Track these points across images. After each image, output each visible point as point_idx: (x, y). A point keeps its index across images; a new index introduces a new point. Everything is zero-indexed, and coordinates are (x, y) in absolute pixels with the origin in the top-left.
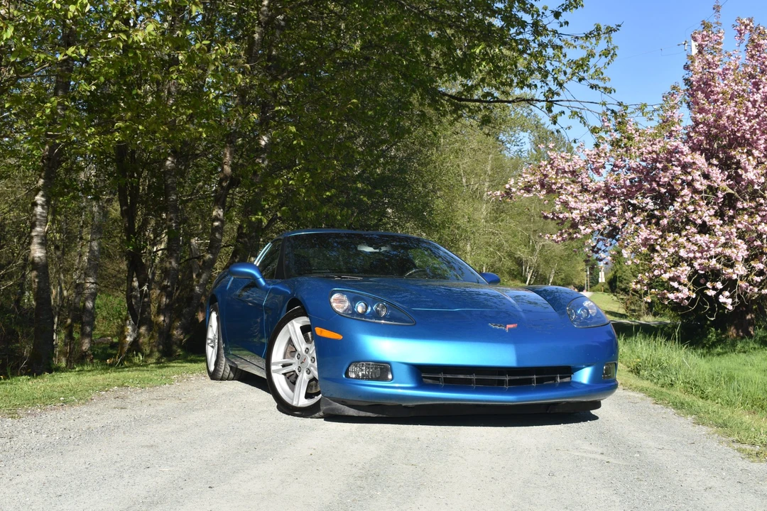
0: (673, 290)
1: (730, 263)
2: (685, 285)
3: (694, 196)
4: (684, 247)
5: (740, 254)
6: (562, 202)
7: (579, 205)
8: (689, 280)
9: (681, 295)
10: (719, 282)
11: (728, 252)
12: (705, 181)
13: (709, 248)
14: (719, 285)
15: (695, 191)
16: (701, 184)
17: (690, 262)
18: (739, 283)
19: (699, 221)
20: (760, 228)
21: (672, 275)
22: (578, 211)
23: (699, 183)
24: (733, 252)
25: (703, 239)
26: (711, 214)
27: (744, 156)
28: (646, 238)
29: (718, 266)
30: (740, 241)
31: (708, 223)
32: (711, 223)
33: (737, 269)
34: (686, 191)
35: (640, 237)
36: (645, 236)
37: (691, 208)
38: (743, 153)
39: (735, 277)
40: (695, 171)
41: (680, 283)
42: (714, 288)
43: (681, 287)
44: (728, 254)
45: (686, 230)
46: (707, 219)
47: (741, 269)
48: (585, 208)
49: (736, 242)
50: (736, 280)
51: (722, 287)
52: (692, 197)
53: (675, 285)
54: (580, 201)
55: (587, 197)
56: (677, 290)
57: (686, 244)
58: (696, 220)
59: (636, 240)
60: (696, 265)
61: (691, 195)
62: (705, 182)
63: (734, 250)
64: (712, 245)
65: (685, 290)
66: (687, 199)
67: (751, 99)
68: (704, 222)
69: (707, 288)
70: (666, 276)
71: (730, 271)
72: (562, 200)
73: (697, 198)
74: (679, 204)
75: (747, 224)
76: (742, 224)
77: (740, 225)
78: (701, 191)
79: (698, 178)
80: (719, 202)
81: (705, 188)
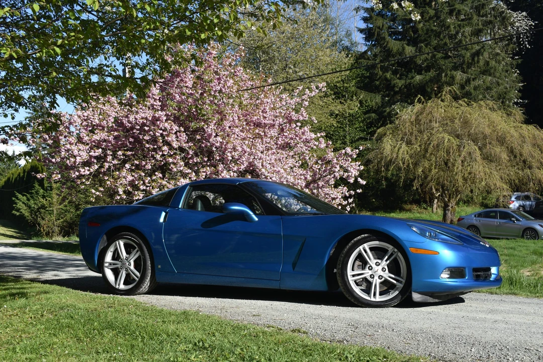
3: (170, 151)
6: (66, 150)
16: (175, 145)
19: (175, 170)
28: (133, 180)
31: (184, 171)
32: (187, 171)
34: (166, 148)
35: (127, 179)
40: (172, 135)
45: (155, 175)
46: (181, 168)
48: (85, 156)
52: (169, 152)
55: (84, 147)
58: (173, 168)
59: (125, 182)
66: (166, 153)
68: (179, 171)
72: (66, 149)
73: (172, 153)
74: (159, 156)
75: (211, 173)
76: (206, 173)
77: (204, 174)
78: (176, 149)
79: (174, 139)
80: (189, 157)
81: (178, 146)
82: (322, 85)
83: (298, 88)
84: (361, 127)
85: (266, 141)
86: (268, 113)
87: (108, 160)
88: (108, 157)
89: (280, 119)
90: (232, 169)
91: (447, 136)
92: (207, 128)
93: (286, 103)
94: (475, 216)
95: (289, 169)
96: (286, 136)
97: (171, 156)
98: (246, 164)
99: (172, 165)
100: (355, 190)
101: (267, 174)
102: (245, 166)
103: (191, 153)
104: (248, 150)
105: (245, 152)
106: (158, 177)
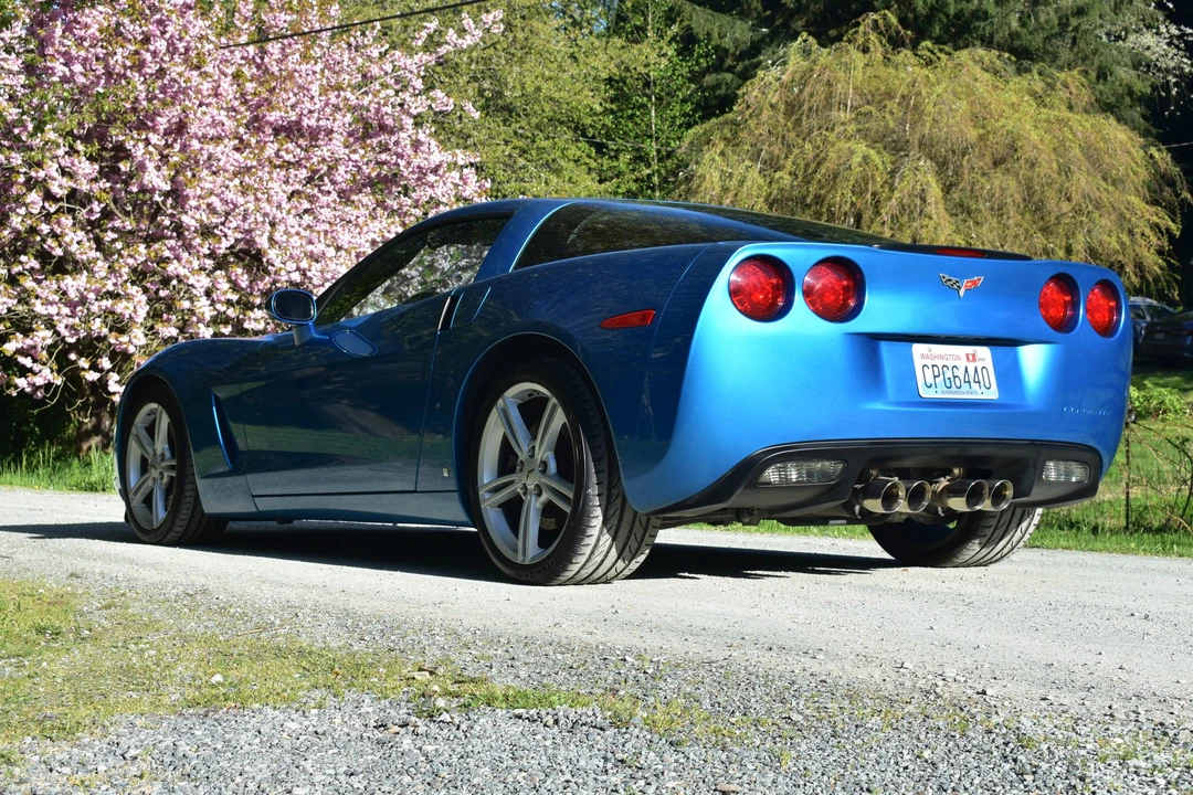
0: (24, 372)
1: (120, 326)
2: (45, 363)
3: (47, 205)
4: (37, 297)
5: (139, 312)
8: (50, 354)
9: (39, 381)
10: (105, 359)
11: (121, 307)
12: (65, 179)
13: (85, 299)
14: (106, 363)
15: (49, 196)
16: (59, 187)
17: (50, 323)
18: (136, 359)
19: (59, 252)
20: (169, 268)
21: (20, 345)
23: (56, 183)
24: (127, 308)
26: (78, 239)
27: (141, 145)
29: (105, 331)
30: (135, 288)
31: (78, 256)
32: (85, 257)
33: (135, 337)
34: (34, 197)
37: (45, 227)
38: (141, 140)
39: (132, 349)
40: (50, 163)
41: (35, 361)
42: (94, 367)
43: (36, 367)
44: (117, 310)
46: (74, 248)
47: (139, 337)
49: (129, 291)
50: (133, 354)
51: (109, 367)
52: (43, 207)
53: (27, 362)
56: (31, 370)
57: (40, 290)
58: (52, 248)
60: (61, 328)
61: (41, 203)
62: (65, 181)
63: (126, 303)
64: (92, 296)
65: (46, 371)
66: (35, 210)
67: (152, 48)
68: (69, 254)
69: (83, 369)
70: (10, 347)
71: (124, 339)
73: (52, 210)
74: (20, 219)
75: (146, 261)
76: (135, 259)
77: (131, 261)
78: (61, 199)
79: (55, 174)
80: (93, 218)
81: (66, 192)
82: (491, 17)
83: (425, 27)
84: (685, 115)
86: (316, 100)
89: (344, 116)
90: (198, 252)
91: (861, 148)
92: (134, 146)
93: (394, 66)
96: (356, 161)
97: (48, 217)
98: (233, 236)
99: (49, 241)
101: (278, 264)
102: (232, 242)
103: (99, 210)
104: (241, 200)
105: (236, 206)
106: (27, 267)
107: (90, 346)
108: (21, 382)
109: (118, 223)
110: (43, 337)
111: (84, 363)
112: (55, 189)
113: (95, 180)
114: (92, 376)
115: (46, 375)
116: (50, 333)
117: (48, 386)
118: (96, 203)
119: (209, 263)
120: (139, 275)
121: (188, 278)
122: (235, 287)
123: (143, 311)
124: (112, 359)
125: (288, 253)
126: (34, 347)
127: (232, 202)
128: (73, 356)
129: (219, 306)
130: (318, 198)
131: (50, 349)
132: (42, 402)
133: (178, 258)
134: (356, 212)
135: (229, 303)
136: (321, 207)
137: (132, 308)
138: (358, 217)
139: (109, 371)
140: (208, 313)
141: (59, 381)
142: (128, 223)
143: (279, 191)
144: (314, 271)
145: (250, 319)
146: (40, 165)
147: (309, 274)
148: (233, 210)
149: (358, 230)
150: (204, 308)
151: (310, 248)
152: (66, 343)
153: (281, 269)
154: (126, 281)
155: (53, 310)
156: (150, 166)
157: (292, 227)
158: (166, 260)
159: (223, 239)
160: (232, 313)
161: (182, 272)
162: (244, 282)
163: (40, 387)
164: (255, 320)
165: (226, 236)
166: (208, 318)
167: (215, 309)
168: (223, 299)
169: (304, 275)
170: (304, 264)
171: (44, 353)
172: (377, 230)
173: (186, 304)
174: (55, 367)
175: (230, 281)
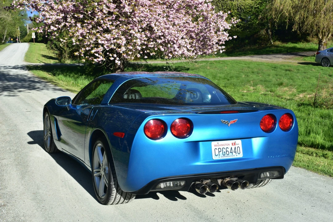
0: (96, 57)
1: (119, 46)
2: (101, 55)
3: (103, 15)
4: (100, 39)
5: (123, 43)
6: (42, 15)
7: (51, 17)
9: (99, 60)
10: (115, 54)
11: (118, 42)
13: (110, 39)
14: (115, 56)
15: (103, 13)
17: (103, 45)
18: (123, 54)
20: (131, 32)
21: (95, 51)
22: (50, 20)
23: (105, 10)
24: (120, 42)
25: (108, 36)
26: (110, 24)
27: (124, 0)
28: (82, 33)
29: (115, 48)
30: (123, 37)
31: (109, 29)
32: (111, 29)
33: (122, 49)
34: (100, 13)
35: (79, 32)
36: (81, 32)
37: (102, 21)
39: (121, 52)
40: (103, 5)
41: (99, 54)
42: (113, 57)
43: (99, 56)
44: (118, 43)
46: (109, 26)
47: (123, 49)
48: (54, 18)
49: (121, 37)
50: (122, 53)
51: (116, 56)
52: (102, 16)
53: (97, 55)
54: (51, 15)
55: (54, 13)
57: (100, 37)
58: (104, 26)
59: (78, 34)
60: (105, 46)
61: (101, 15)
62: (107, 9)
63: (120, 40)
64: (112, 39)
66: (100, 17)
68: (108, 28)
69: (110, 57)
70: (93, 51)
71: (120, 50)
72: (42, 14)
73: (104, 17)
74: (96, 19)
76: (123, 29)
78: (106, 14)
79: (104, 8)
80: (113, 19)
81: (107, 12)
85: (163, 7)
87: (68, 21)
88: (68, 19)
90: (138, 27)
94: (328, 51)
95: (182, 24)
97: (103, 19)
100: (232, 37)
101: (156, 31)
102: (146, 25)
103: (115, 17)
104: (149, 14)
105: (148, 16)
106: (100, 30)
107: (112, 51)
108: (95, 60)
109: (120, 19)
110: (101, 49)
111: (111, 55)
112: (104, 11)
113: (115, 9)
114: (112, 59)
115: (101, 58)
116: (102, 48)
117: (102, 61)
118: (114, 15)
119: (141, 30)
120: (124, 33)
121: (135, 34)
122: (146, 36)
123: (125, 42)
124: (117, 55)
125: (160, 28)
126: (98, 51)
127: (146, 14)
128: (108, 54)
129: (142, 41)
130: (170, 12)
131: (102, 52)
132: (101, 64)
133: (133, 29)
134: (180, 15)
135: (145, 41)
136: (171, 14)
137: (122, 42)
138: (180, 16)
139: (116, 57)
140: (139, 43)
141: (105, 60)
142: (123, 19)
143: (159, 11)
144: (166, 32)
145: (150, 45)
146: (101, 5)
147: (165, 33)
148: (147, 16)
149: (180, 20)
150: (138, 41)
151: (166, 26)
152: (106, 50)
153: (157, 32)
154: (121, 35)
155: (103, 42)
156: (126, 6)
157: (161, 21)
158: (130, 30)
159: (144, 24)
160: (145, 43)
161: (134, 33)
162: (149, 35)
163: (100, 61)
164: (151, 45)
165: (145, 23)
166: (139, 44)
167: (141, 42)
168: (143, 39)
169: (164, 33)
170: (163, 31)
171: (101, 53)
172: (185, 20)
173: (135, 41)
174: (104, 56)
175: (145, 34)
